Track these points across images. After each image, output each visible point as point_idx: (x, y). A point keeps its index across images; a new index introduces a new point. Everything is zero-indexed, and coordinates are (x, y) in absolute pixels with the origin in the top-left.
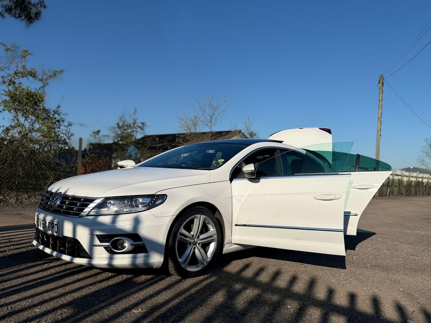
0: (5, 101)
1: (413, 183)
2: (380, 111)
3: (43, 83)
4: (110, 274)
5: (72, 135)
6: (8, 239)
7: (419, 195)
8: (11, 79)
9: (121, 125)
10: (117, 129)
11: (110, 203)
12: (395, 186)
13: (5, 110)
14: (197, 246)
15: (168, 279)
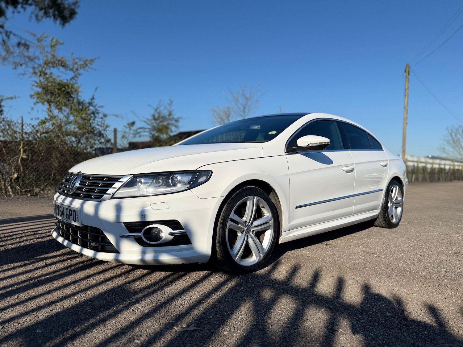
0: (38, 93)
1: (436, 170)
2: (406, 100)
3: (74, 72)
4: (145, 271)
5: (107, 126)
6: (33, 231)
7: (442, 181)
8: (42, 70)
9: (156, 116)
10: (153, 121)
11: (141, 182)
12: (420, 173)
13: (38, 103)
14: (250, 235)
15: (217, 277)
